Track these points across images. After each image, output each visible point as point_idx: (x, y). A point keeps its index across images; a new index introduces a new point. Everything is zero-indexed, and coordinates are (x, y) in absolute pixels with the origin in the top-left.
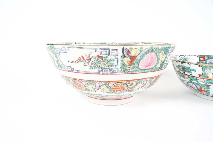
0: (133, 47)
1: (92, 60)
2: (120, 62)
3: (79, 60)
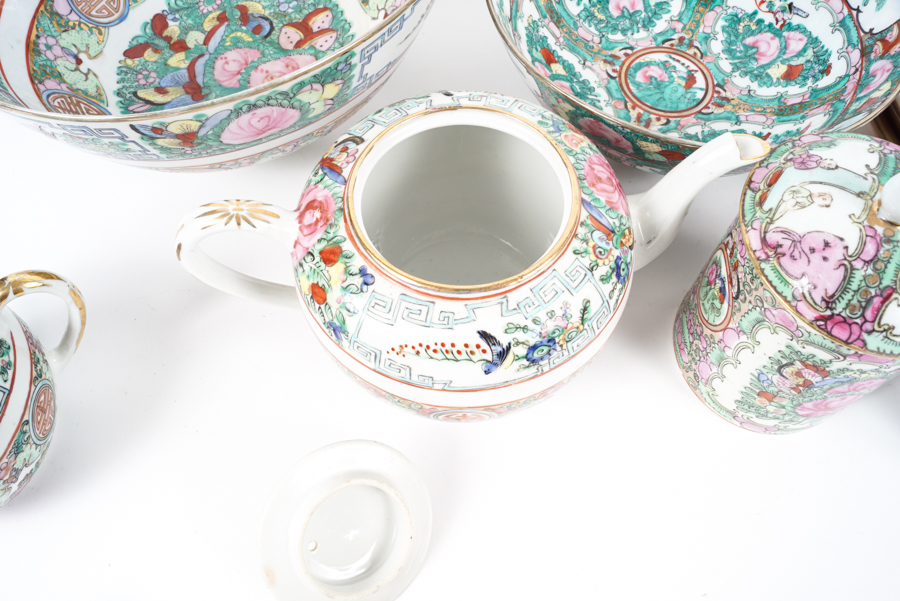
0: (165, 120)
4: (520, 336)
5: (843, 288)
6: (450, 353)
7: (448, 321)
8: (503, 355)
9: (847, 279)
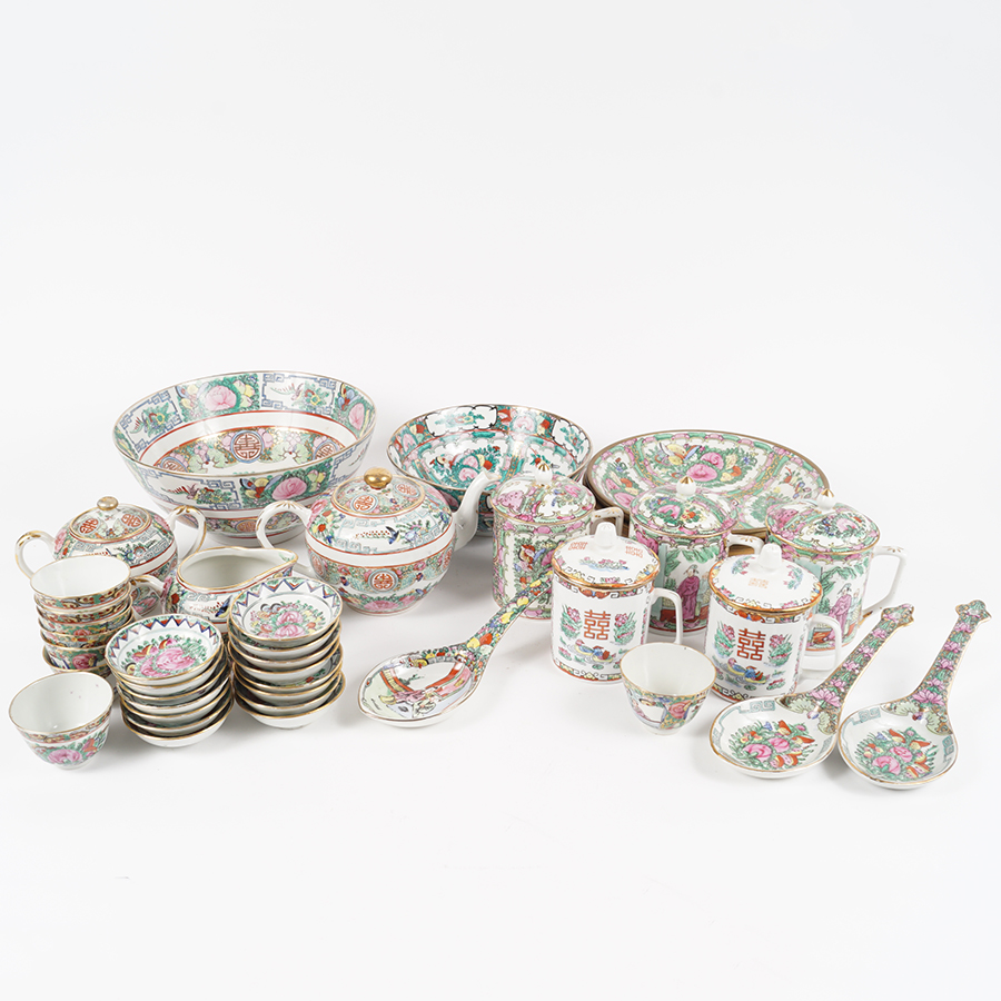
0: (256, 477)
1: (199, 493)
2: (240, 496)
3: (179, 491)
4: (403, 529)
5: (522, 504)
6: (376, 535)
7: (375, 525)
8: (396, 535)
9: (523, 501)
